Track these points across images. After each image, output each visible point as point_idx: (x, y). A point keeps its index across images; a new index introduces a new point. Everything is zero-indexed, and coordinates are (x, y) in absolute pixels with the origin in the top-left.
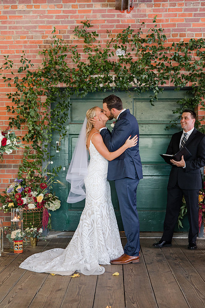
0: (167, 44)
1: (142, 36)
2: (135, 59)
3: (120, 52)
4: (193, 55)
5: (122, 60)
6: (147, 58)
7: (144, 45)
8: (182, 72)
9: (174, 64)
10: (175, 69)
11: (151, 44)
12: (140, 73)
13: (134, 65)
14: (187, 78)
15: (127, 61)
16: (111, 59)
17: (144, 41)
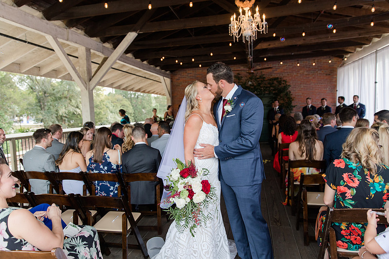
0: (266, 79)
1: (258, 77)
2: (255, 84)
3: (250, 83)
4: (275, 82)
5: (250, 85)
6: (259, 85)
7: (258, 80)
8: (272, 88)
9: (268, 85)
10: (269, 87)
11: (260, 80)
12: (257, 89)
13: (255, 87)
14: (274, 90)
15: (253, 85)
16: (247, 85)
17: (258, 78)
